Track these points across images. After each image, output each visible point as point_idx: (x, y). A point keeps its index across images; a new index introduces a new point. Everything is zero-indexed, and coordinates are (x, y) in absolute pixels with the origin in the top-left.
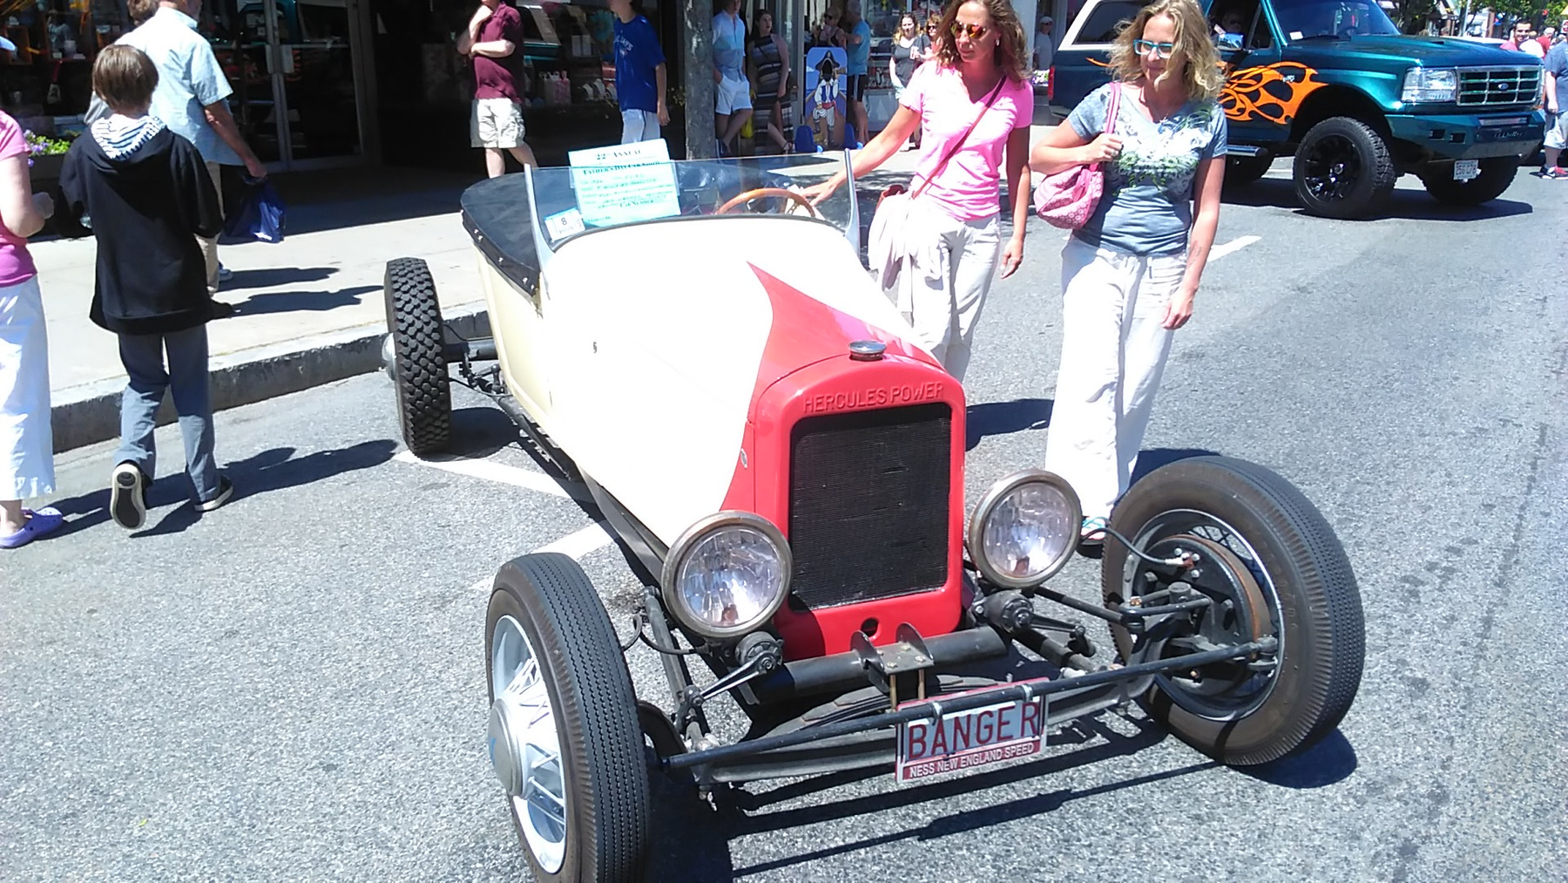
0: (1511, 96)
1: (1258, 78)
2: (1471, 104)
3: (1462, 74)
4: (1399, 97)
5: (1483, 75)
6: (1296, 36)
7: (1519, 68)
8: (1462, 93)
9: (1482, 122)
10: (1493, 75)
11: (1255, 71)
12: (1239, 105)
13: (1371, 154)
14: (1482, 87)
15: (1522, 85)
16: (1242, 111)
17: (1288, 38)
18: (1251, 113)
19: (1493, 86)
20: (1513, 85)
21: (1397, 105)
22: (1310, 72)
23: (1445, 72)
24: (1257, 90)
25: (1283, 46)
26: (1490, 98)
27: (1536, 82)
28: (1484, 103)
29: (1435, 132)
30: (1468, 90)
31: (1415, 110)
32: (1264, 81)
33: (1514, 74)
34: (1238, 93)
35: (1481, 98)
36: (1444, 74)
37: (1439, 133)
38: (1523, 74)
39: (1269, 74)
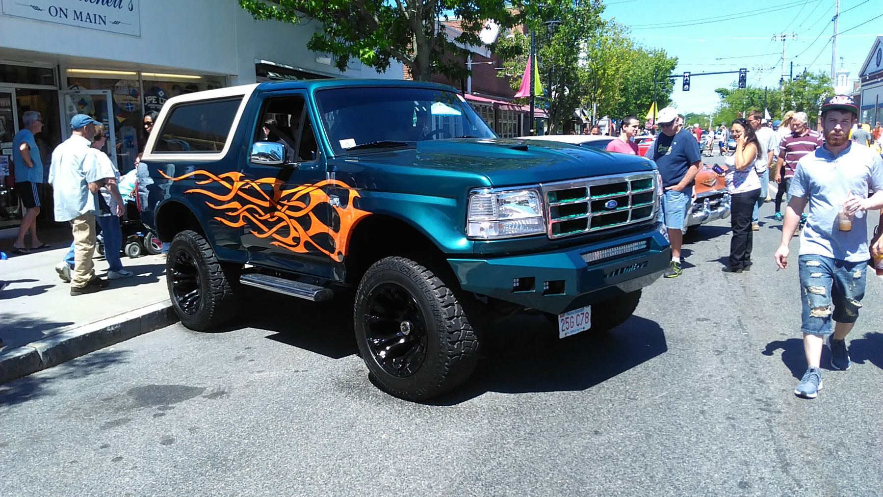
0: (623, 216)
1: (305, 198)
2: (570, 233)
3: (550, 194)
4: (464, 233)
5: (581, 193)
6: (348, 143)
7: (628, 178)
8: (554, 221)
9: (589, 258)
10: (595, 191)
11: (302, 190)
12: (293, 233)
13: (436, 313)
14: (582, 208)
15: (636, 199)
16: (297, 240)
17: (336, 146)
18: (307, 245)
19: (597, 206)
20: (622, 201)
21: (461, 243)
22: (353, 193)
23: (525, 193)
24: (307, 214)
25: (329, 157)
26: (595, 222)
27: (652, 193)
28: (587, 230)
29: (522, 280)
30: (562, 215)
31: (489, 250)
32: (314, 203)
33: (622, 186)
34: (290, 217)
35: (582, 223)
36: (524, 194)
37: (527, 283)
38: (635, 185)
39: (318, 195)
